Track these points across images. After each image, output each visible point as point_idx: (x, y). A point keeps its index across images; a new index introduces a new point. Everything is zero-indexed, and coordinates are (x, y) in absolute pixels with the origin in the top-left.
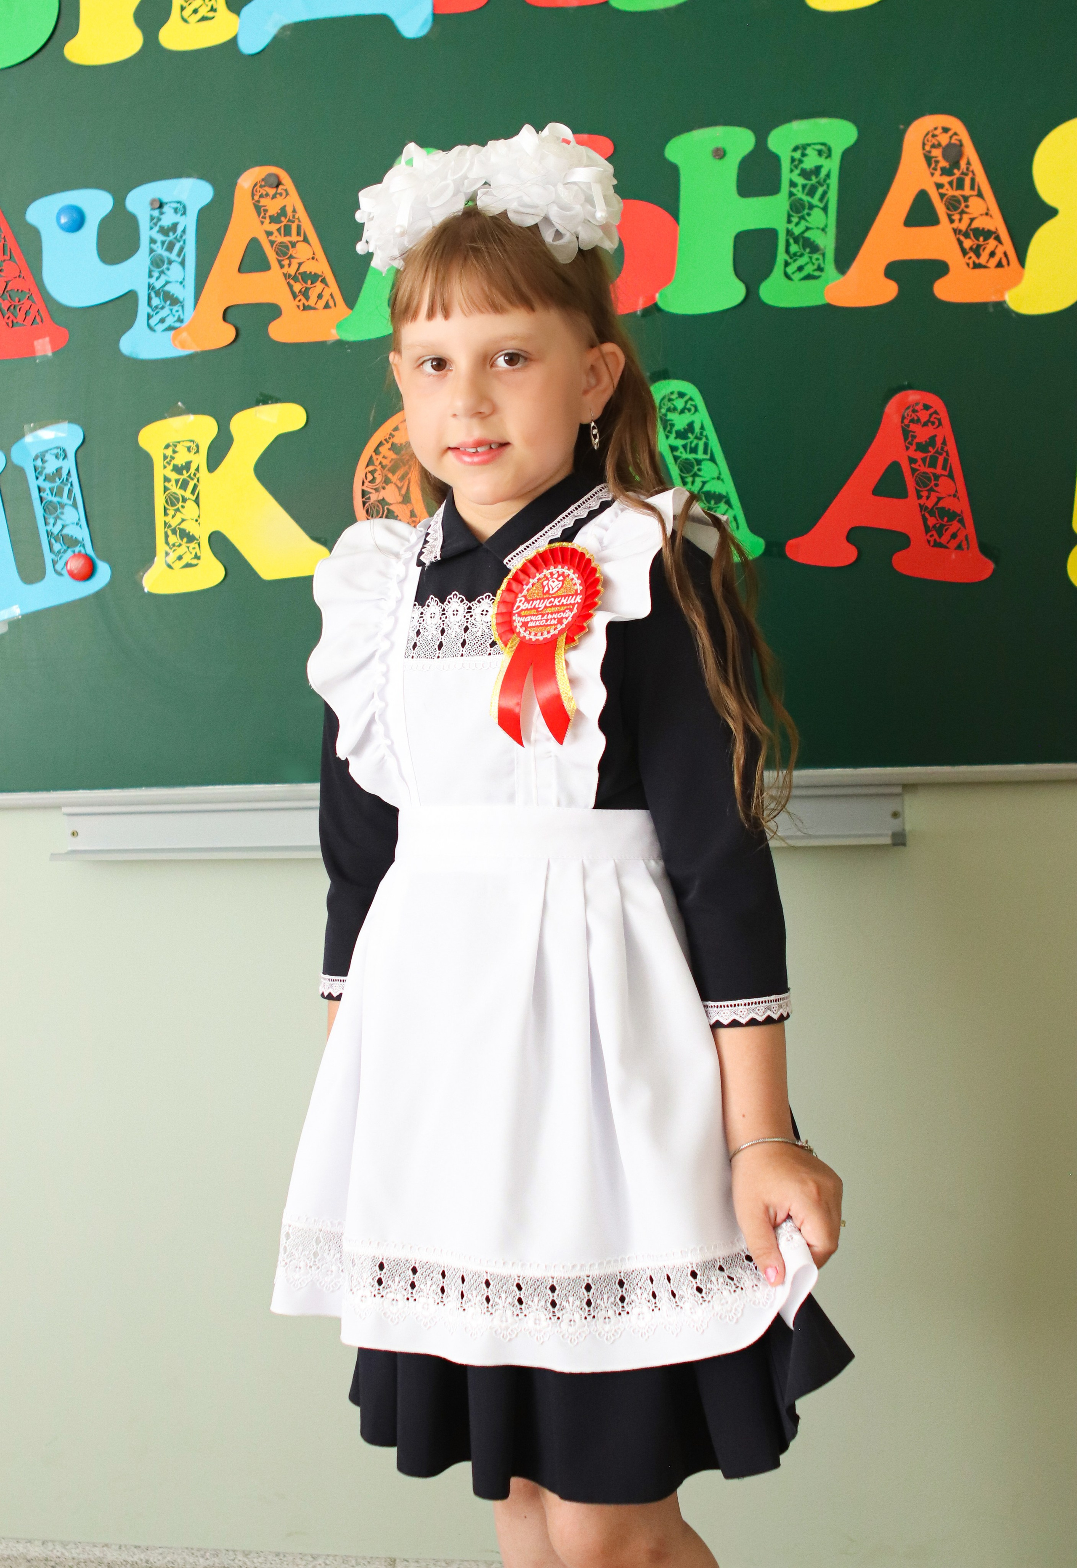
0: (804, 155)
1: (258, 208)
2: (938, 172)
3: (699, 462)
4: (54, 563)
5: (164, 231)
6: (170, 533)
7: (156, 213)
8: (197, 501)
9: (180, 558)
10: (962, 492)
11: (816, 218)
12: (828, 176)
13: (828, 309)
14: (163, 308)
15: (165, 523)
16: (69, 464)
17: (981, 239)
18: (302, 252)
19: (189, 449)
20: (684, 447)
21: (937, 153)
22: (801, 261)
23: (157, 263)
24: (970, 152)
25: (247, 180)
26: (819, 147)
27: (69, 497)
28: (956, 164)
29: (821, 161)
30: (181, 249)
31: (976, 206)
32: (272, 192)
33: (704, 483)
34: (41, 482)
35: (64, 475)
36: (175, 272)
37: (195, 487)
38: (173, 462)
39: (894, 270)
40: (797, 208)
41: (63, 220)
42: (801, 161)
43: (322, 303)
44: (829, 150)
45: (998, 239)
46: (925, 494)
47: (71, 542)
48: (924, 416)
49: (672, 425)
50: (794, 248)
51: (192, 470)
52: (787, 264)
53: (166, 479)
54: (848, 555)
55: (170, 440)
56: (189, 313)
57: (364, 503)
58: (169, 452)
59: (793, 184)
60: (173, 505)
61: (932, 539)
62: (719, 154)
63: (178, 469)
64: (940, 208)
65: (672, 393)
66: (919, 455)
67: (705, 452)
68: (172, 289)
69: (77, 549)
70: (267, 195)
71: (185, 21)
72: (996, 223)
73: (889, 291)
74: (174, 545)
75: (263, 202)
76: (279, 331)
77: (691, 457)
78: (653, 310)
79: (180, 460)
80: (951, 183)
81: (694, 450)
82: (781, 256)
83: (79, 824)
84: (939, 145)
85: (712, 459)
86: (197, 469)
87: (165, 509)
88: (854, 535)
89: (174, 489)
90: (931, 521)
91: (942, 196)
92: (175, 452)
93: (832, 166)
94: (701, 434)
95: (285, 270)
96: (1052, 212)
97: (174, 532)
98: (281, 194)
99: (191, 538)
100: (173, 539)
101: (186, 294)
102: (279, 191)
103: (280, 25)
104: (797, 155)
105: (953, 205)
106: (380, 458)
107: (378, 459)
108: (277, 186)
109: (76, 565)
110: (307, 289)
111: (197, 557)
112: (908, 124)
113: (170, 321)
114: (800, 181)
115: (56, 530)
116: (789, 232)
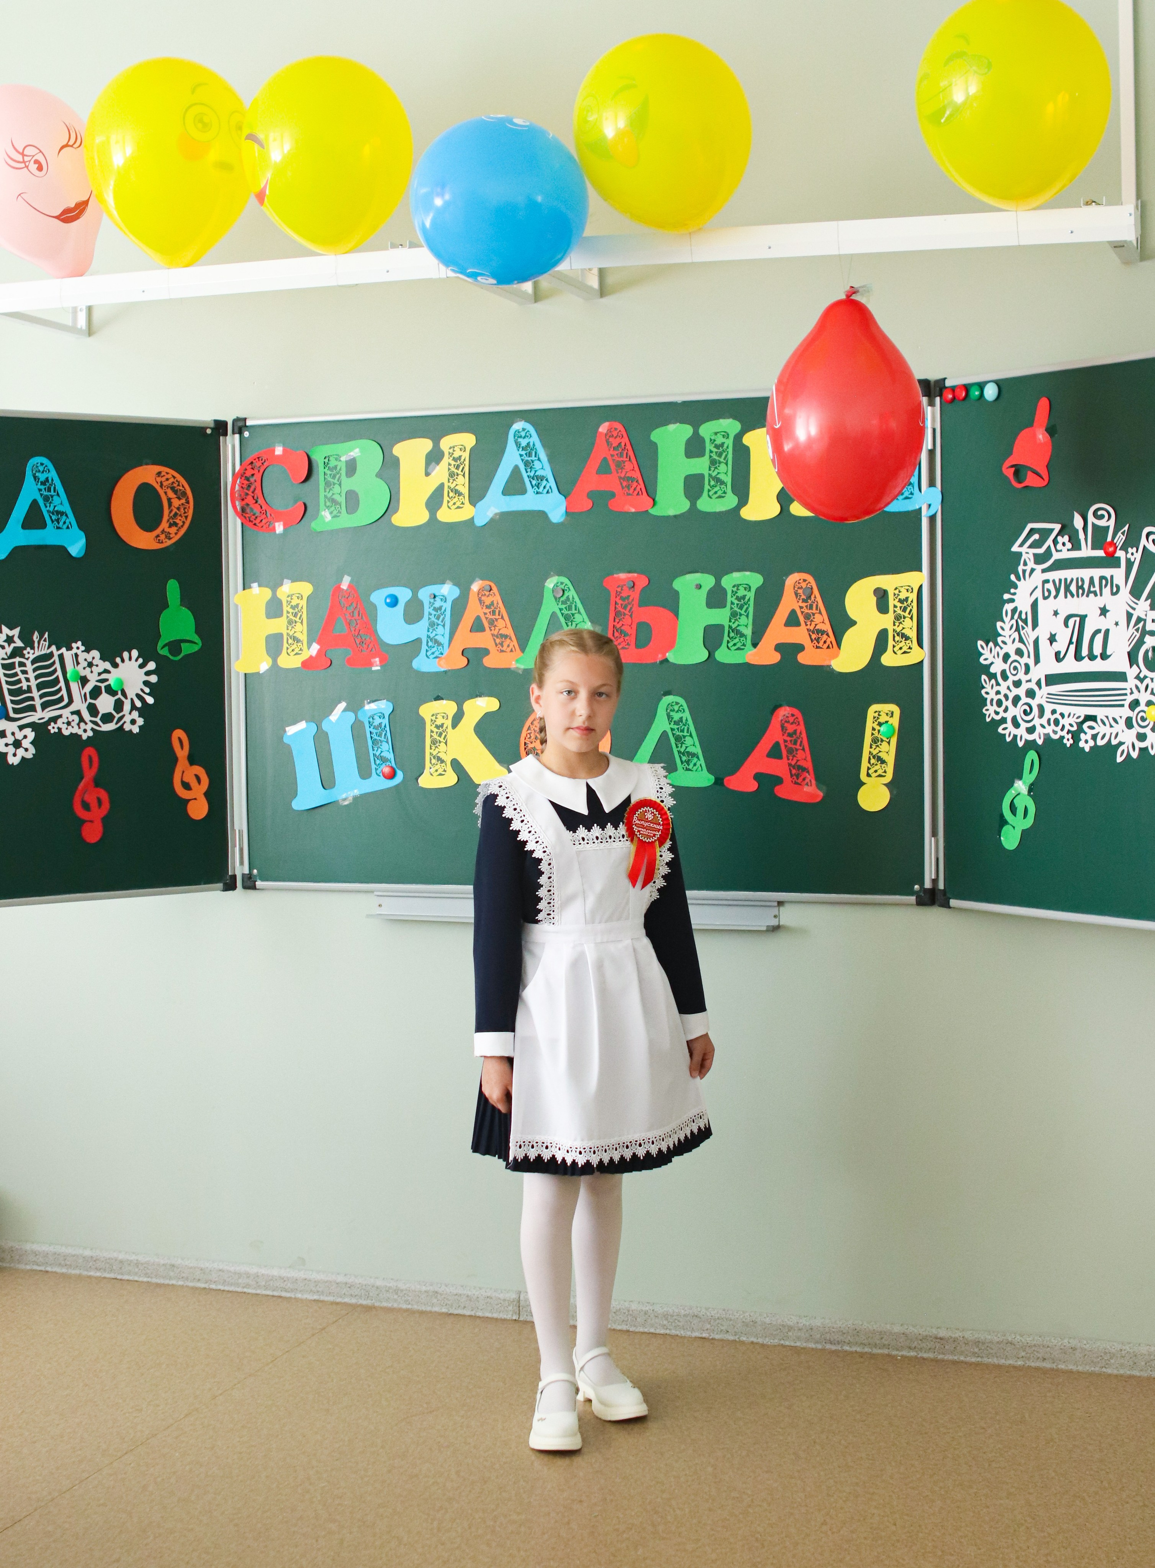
0: (738, 589)
1: (480, 600)
2: (801, 601)
3: (684, 737)
4: (376, 769)
5: (435, 609)
6: (432, 758)
7: (432, 601)
8: (446, 743)
9: (437, 771)
10: (809, 758)
11: (743, 620)
12: (749, 600)
13: (747, 664)
14: (434, 647)
15: (430, 753)
16: (385, 721)
17: (820, 634)
18: (500, 624)
19: (443, 717)
20: (678, 729)
21: (800, 591)
22: (736, 641)
23: (432, 625)
24: (816, 592)
25: (475, 587)
26: (745, 586)
27: (385, 738)
28: (810, 597)
29: (746, 593)
30: (444, 619)
31: (818, 618)
32: (487, 593)
33: (686, 747)
34: (371, 729)
35: (383, 727)
36: (440, 630)
37: (446, 736)
38: (435, 723)
39: (779, 648)
40: (734, 615)
41: (388, 601)
42: (736, 592)
43: (509, 649)
44: (750, 587)
45: (827, 635)
46: (791, 758)
47: (384, 760)
48: (791, 720)
49: (672, 718)
50: (732, 635)
51: (444, 728)
52: (728, 642)
53: (432, 732)
54: (753, 786)
55: (435, 712)
56: (446, 651)
57: (525, 749)
58: (434, 718)
59: (732, 603)
60: (434, 744)
61: (794, 781)
62: (699, 587)
63: (437, 727)
64: (802, 619)
65: (673, 702)
66: (788, 739)
67: (688, 732)
68: (439, 638)
69: (388, 763)
70: (485, 595)
71: (450, 509)
72: (827, 627)
73: (776, 658)
74: (434, 764)
75: (483, 598)
76: (489, 662)
77: (681, 734)
78: (666, 660)
79: (439, 722)
80: (807, 606)
81: (682, 731)
82: (726, 638)
83: (385, 901)
84: (802, 587)
85: (691, 736)
86: (447, 728)
87: (431, 746)
88: (758, 777)
89: (435, 736)
90: (794, 772)
91: (802, 612)
92: (436, 718)
93: (751, 595)
94: (686, 723)
95: (492, 632)
96: (854, 623)
97: (434, 757)
98: (492, 595)
99: (442, 761)
100: (434, 761)
101: (445, 640)
102: (491, 593)
103: (494, 513)
104: (735, 589)
105: (807, 617)
106: (534, 727)
107: (532, 727)
108: (490, 591)
109: (387, 770)
110: (503, 642)
111: (445, 771)
112: (787, 575)
113: (437, 654)
114: (736, 602)
115: (378, 754)
116: (730, 627)
